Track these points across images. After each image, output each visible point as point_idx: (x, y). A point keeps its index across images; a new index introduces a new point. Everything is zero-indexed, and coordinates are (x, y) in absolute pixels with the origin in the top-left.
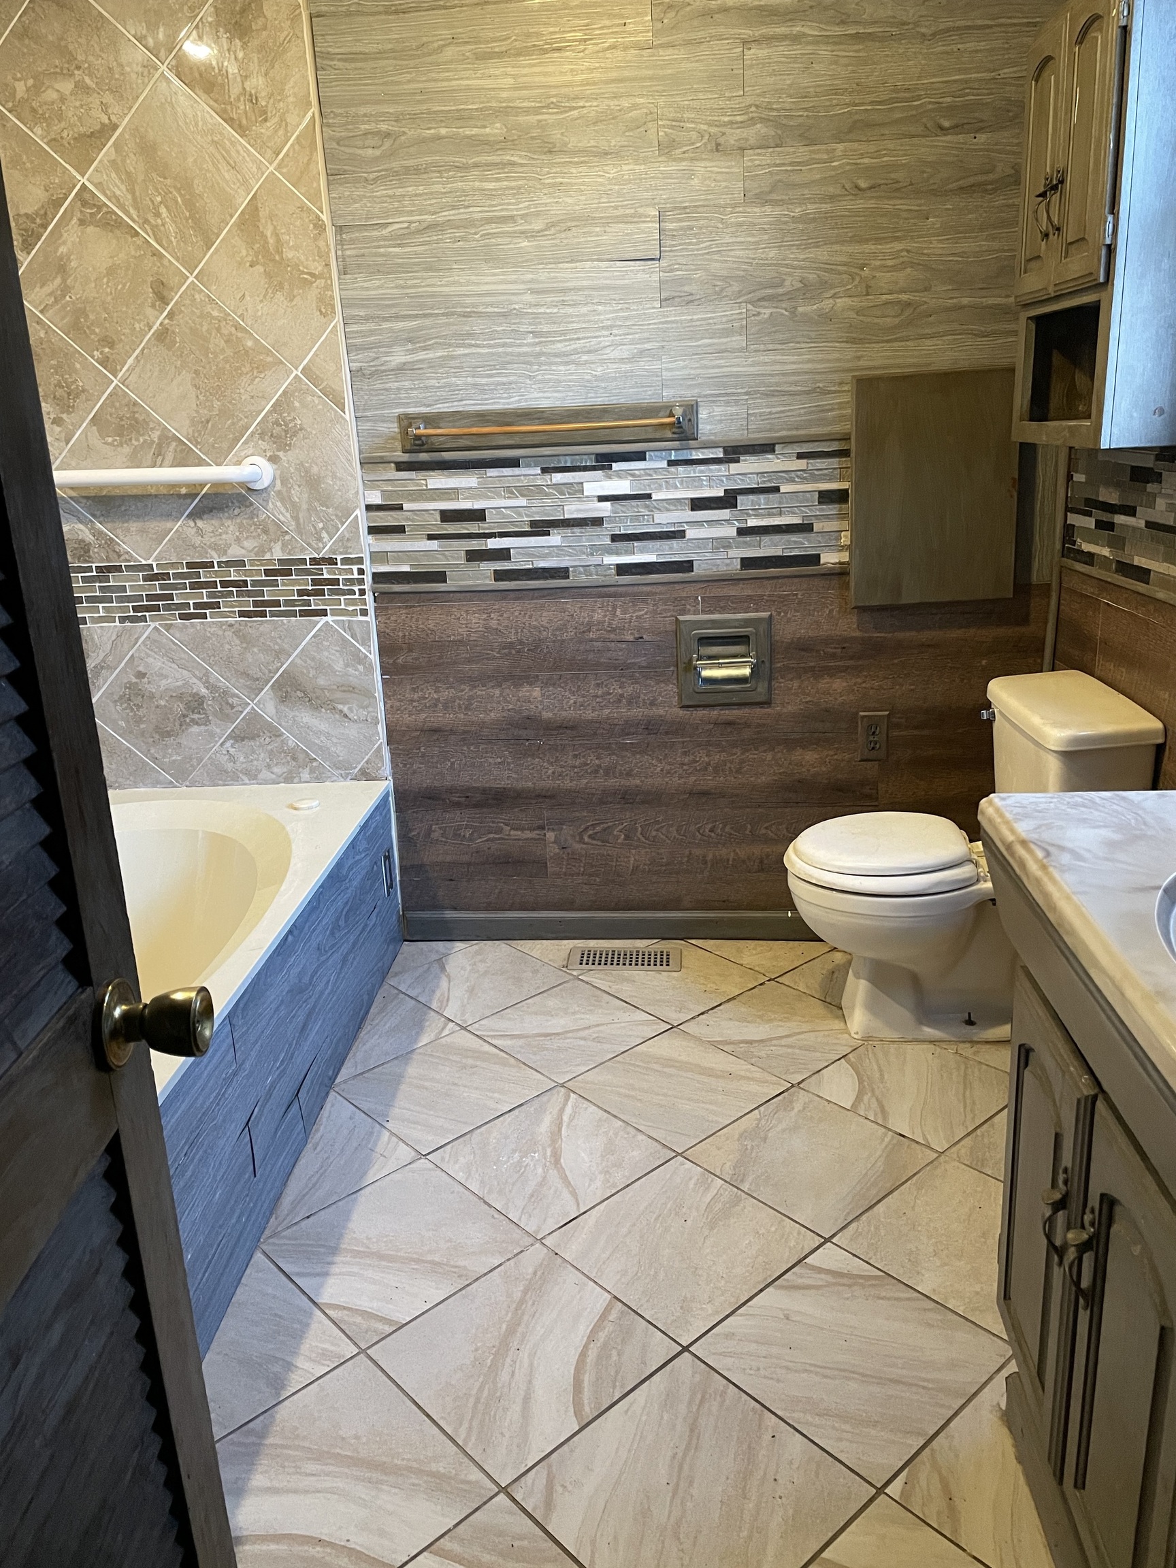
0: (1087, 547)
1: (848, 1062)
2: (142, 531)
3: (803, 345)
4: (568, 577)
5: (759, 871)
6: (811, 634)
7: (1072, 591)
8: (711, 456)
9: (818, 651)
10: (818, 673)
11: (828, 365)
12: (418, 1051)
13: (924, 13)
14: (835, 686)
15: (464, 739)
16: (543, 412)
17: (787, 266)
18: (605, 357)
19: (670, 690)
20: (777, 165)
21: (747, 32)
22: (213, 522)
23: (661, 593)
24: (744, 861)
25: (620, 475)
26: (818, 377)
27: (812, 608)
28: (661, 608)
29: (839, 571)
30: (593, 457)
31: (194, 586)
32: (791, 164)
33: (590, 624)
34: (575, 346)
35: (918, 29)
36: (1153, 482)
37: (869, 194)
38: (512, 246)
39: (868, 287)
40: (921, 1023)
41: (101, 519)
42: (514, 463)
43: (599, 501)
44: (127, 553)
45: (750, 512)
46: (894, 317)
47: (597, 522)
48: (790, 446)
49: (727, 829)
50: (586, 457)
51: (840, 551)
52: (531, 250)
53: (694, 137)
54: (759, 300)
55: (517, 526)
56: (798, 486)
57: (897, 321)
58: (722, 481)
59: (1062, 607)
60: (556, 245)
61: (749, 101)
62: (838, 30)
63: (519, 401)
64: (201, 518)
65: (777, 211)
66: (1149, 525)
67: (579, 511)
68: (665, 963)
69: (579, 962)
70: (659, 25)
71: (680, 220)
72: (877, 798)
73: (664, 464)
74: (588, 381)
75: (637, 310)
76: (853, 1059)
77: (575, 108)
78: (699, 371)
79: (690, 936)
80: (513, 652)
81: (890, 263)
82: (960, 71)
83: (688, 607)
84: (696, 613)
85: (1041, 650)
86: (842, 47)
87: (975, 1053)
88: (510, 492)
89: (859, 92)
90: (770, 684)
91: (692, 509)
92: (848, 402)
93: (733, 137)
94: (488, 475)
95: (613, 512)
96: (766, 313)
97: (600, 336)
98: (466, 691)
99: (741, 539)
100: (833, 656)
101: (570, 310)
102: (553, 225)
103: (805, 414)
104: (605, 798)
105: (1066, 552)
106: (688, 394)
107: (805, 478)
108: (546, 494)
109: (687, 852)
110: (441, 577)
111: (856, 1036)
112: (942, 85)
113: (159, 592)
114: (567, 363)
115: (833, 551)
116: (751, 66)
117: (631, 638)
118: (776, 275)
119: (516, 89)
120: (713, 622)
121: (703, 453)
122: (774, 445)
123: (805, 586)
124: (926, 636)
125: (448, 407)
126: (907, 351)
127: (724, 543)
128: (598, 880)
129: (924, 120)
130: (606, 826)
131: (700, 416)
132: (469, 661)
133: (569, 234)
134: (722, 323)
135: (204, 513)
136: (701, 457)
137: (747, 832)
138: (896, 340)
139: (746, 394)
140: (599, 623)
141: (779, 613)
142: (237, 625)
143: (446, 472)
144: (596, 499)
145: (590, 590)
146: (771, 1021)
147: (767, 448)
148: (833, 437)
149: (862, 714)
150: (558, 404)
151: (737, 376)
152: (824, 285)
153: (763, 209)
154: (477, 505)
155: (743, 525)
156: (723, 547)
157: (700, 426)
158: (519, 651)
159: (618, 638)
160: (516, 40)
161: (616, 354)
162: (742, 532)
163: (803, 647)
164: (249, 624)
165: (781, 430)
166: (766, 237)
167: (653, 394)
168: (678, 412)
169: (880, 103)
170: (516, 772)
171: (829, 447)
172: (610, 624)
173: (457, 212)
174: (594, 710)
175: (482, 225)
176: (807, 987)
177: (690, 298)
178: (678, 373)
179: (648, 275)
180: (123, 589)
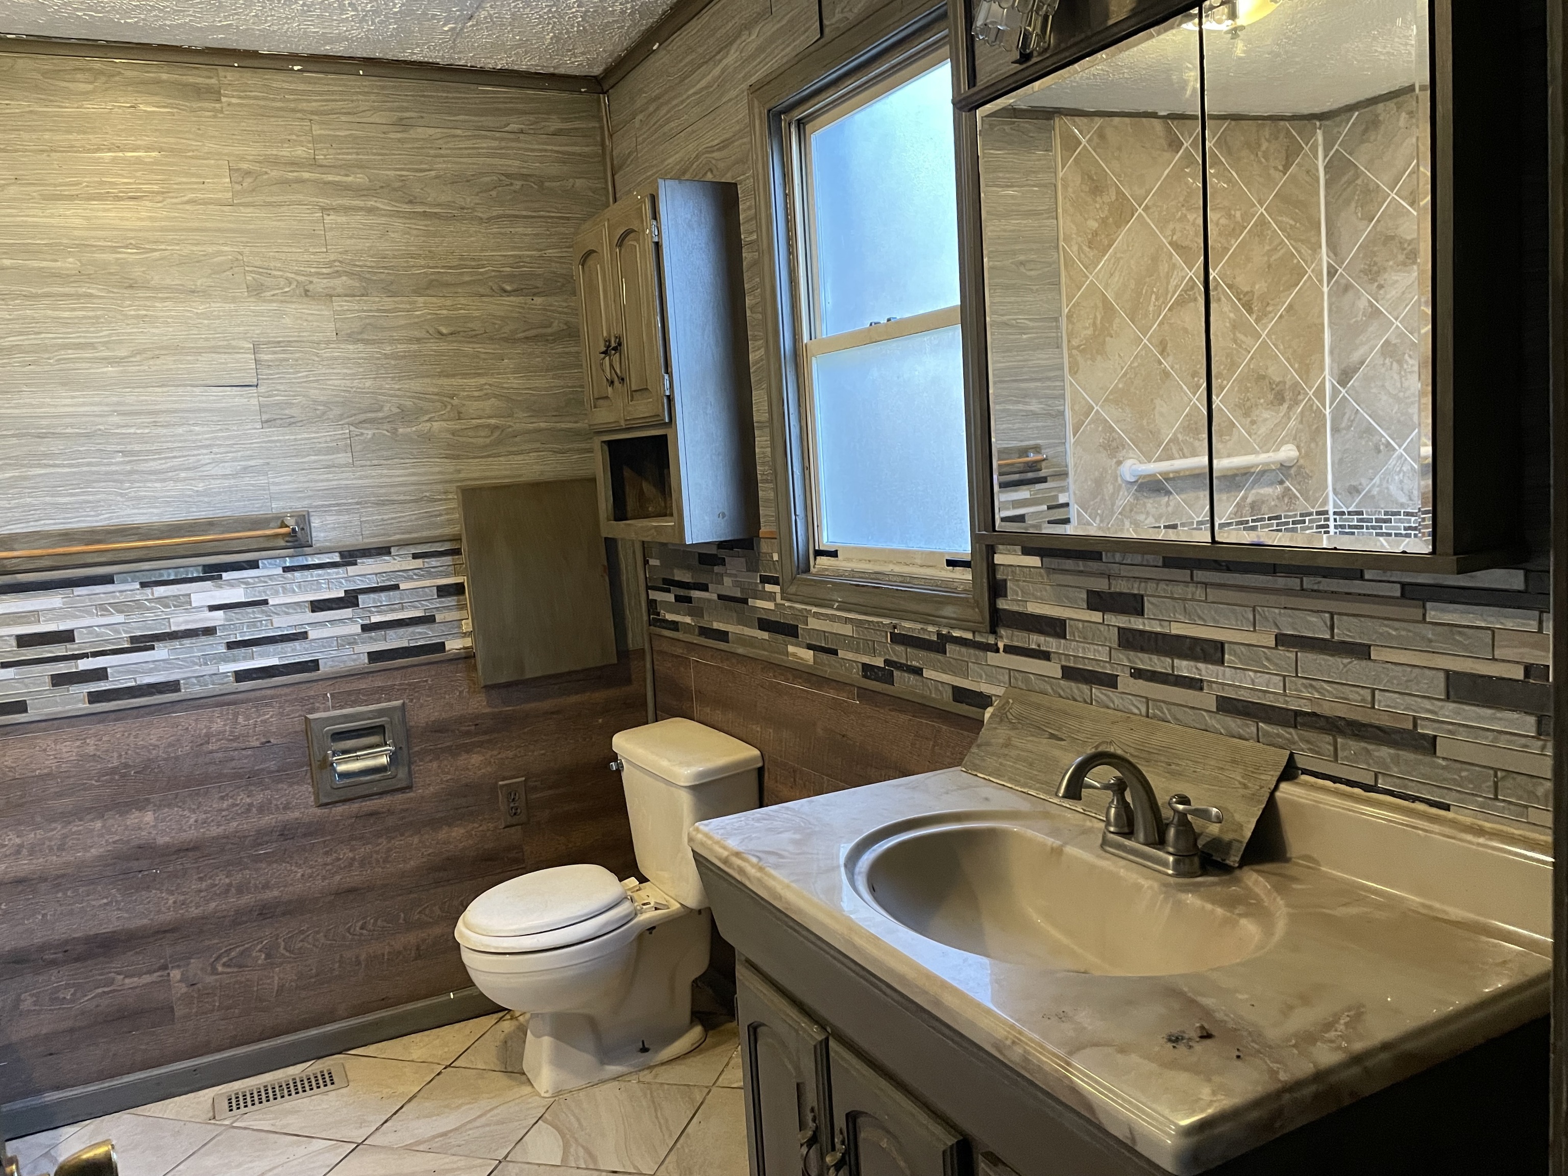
0: (670, 617)
1: (545, 1122)
3: (407, 461)
4: (179, 690)
5: (416, 959)
6: (444, 715)
7: (661, 652)
8: (328, 560)
9: (453, 731)
10: (454, 751)
11: (431, 478)
13: (477, 201)
14: (473, 761)
15: (59, 885)
16: (139, 528)
17: (381, 394)
18: (205, 473)
19: (304, 793)
20: (365, 311)
21: (323, 201)
23: (285, 695)
24: (399, 952)
25: (231, 584)
26: (424, 487)
27: (442, 691)
28: (288, 709)
29: (464, 655)
30: (200, 568)
32: (378, 310)
33: (208, 736)
34: (172, 464)
35: (476, 214)
36: (718, 565)
37: (450, 338)
38: (92, 371)
39: (459, 413)
40: (602, 1063)
42: (108, 580)
43: (210, 611)
45: (373, 609)
46: (485, 437)
47: (209, 631)
48: (407, 547)
49: (379, 922)
50: (191, 569)
51: (463, 637)
52: (114, 375)
53: (282, 283)
54: (360, 422)
55: (113, 644)
56: (417, 583)
57: (488, 441)
58: (341, 583)
59: (656, 667)
60: (144, 371)
61: (332, 257)
62: (407, 208)
63: (109, 519)
65: (370, 348)
66: (720, 597)
67: (187, 622)
68: (328, 1082)
69: (228, 1109)
70: (238, 187)
71: (275, 353)
72: (524, 860)
73: (280, 571)
74: (190, 496)
75: (238, 430)
76: (548, 1118)
77: (156, 250)
78: (306, 485)
79: (348, 1046)
80: (117, 777)
81: (476, 394)
82: (514, 248)
83: (317, 705)
84: (326, 709)
85: (645, 704)
86: (413, 221)
87: (656, 1076)
88: (103, 609)
89: (432, 258)
90: (409, 768)
91: (313, 611)
92: (454, 509)
93: (320, 285)
94: (76, 594)
95: (226, 620)
96: (369, 433)
97: (199, 455)
98: (58, 830)
99: (366, 635)
100: (468, 734)
101: (164, 431)
102: (139, 352)
103: (416, 519)
104: (238, 919)
105: (651, 623)
106: (299, 506)
107: (423, 576)
108: (148, 609)
109: (337, 957)
110: (20, 707)
111: (546, 1095)
112: (501, 258)
114: (164, 480)
115: (457, 638)
116: (331, 229)
117: (257, 744)
118: (374, 401)
119: (88, 229)
120: (345, 716)
121: (319, 559)
122: (389, 548)
123: (433, 673)
124: (547, 705)
125: (22, 528)
126: (500, 465)
127: (350, 640)
128: (237, 1011)
129: (490, 284)
130: (242, 948)
131: (313, 525)
132: (59, 795)
133: (158, 362)
134: (326, 442)
136: (317, 562)
137: (401, 921)
138: (489, 456)
139: (357, 503)
140: (219, 733)
141: (411, 700)
143: (21, 595)
144: (206, 609)
145: (206, 700)
146: (459, 1107)
147: (384, 551)
148: (445, 538)
149: (501, 783)
150: (155, 519)
151: (347, 487)
152: (422, 411)
153: (356, 347)
154: (63, 627)
155: (367, 622)
156: (349, 644)
157: (314, 534)
158: (123, 776)
159: (242, 745)
160: (87, 186)
161: (218, 471)
162: (366, 628)
163: (438, 729)
165: (395, 534)
166: (361, 370)
167: (261, 507)
168: (291, 522)
169: (450, 268)
170: (127, 911)
171: (441, 547)
172: (231, 732)
173: (25, 337)
174: (219, 825)
175: (56, 351)
176: (485, 1063)
177: (292, 420)
178: (286, 487)
179: (249, 400)
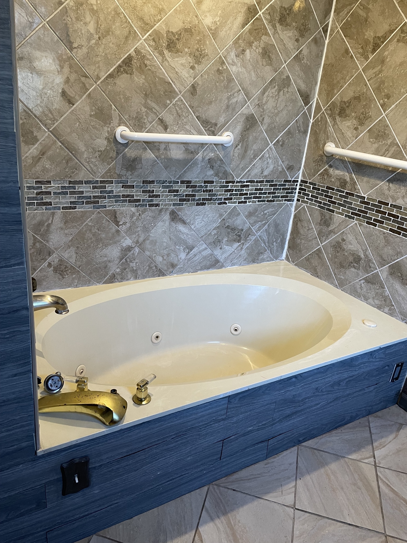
2: (368, 182)
12: (346, 459)
22: (397, 186)
31: (377, 211)
41: (355, 173)
44: (359, 189)
64: (392, 183)
113: (363, 209)
135: (394, 181)
142: (386, 234)
164: (392, 236)
180: (351, 203)
